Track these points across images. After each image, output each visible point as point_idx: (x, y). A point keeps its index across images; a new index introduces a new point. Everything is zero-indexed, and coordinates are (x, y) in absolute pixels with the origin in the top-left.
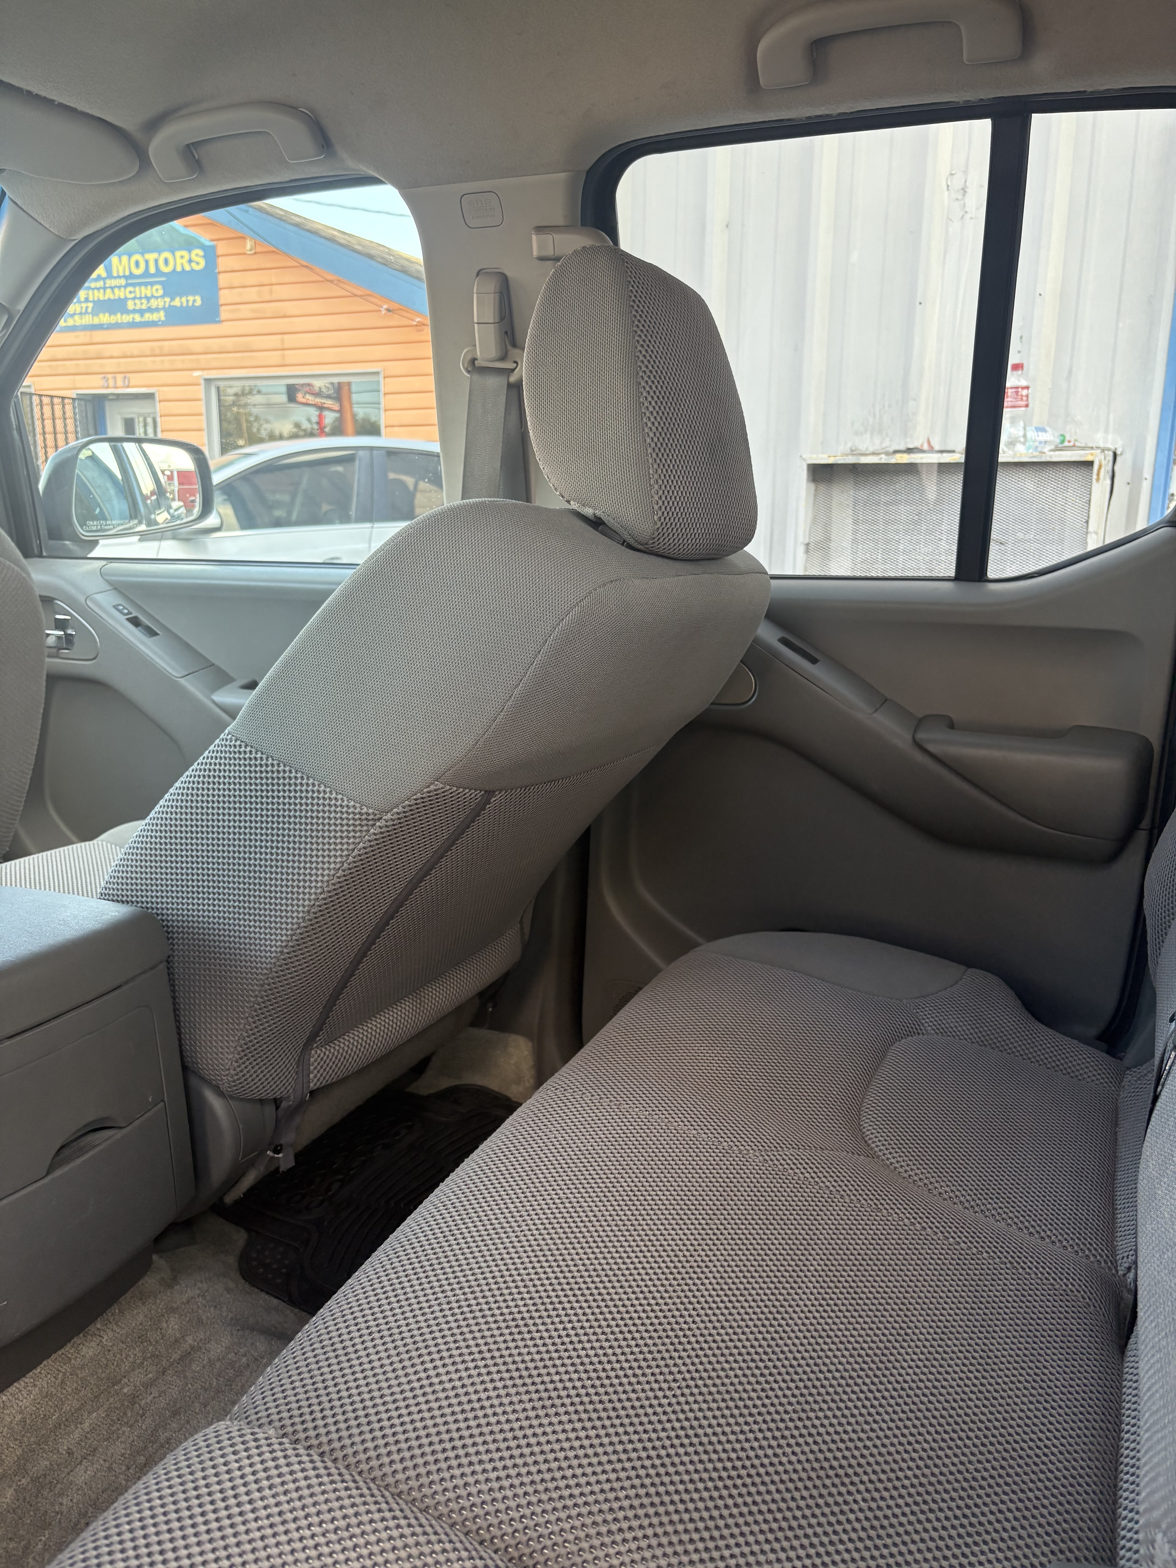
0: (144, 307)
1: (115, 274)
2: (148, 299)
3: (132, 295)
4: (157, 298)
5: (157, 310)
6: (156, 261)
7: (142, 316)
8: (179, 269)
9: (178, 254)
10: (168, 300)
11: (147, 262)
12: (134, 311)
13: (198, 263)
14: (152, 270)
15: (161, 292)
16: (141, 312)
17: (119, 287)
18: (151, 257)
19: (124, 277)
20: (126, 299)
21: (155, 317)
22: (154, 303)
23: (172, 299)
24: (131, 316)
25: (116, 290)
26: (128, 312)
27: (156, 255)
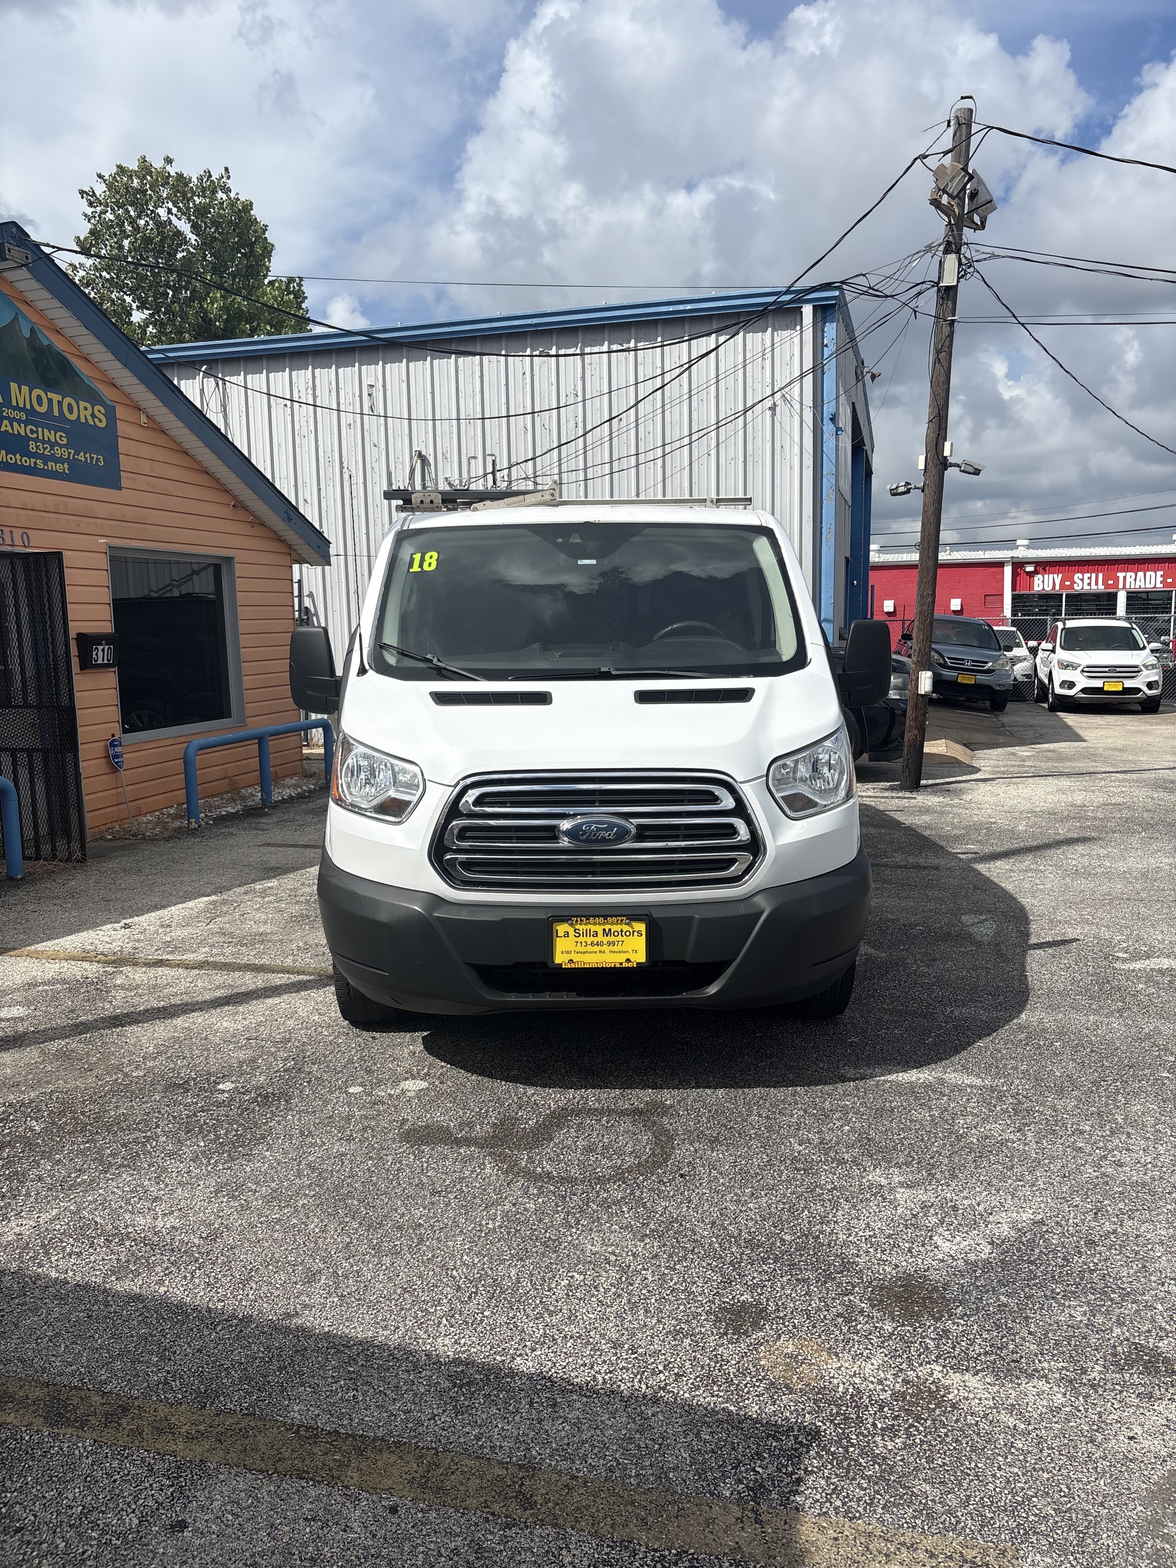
0: (46, 453)
1: (14, 403)
2: (53, 445)
3: (35, 435)
4: (61, 446)
5: (60, 460)
6: (60, 403)
7: (45, 464)
8: (83, 420)
9: (82, 403)
10: (73, 452)
11: (50, 401)
12: (36, 455)
13: (100, 421)
14: (56, 413)
15: (65, 442)
16: (46, 459)
17: (19, 422)
18: (56, 397)
19: (24, 409)
20: (27, 439)
21: (59, 467)
22: (59, 452)
23: (77, 453)
24: (33, 460)
25: (15, 424)
26: (31, 455)
27: (60, 398)
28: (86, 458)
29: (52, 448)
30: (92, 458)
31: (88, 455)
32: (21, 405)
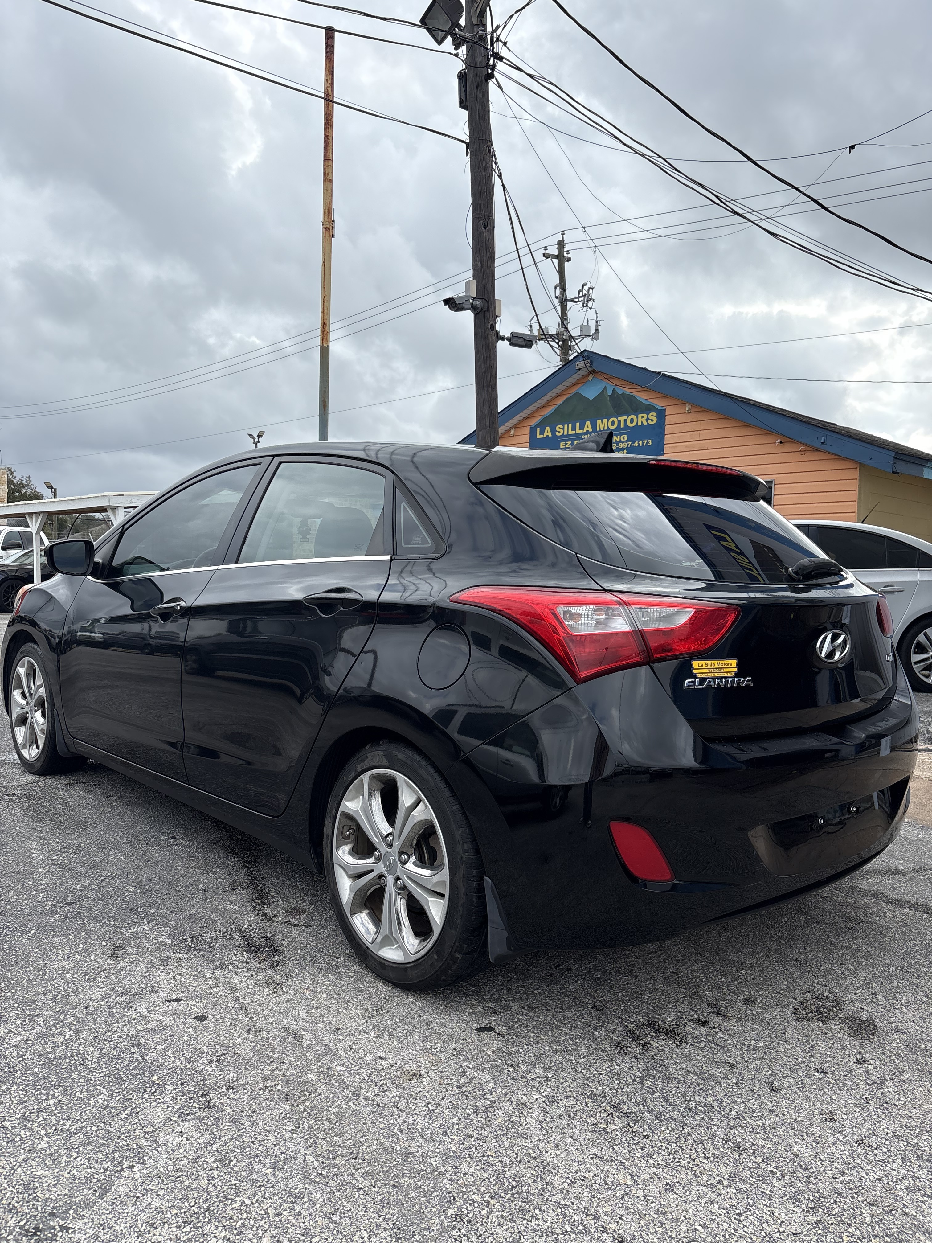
1: (598, 429)
4: (623, 442)
6: (625, 421)
8: (640, 424)
9: (640, 416)
10: (630, 443)
11: (619, 422)
13: (652, 420)
14: (622, 426)
15: (626, 439)
18: (622, 419)
23: (633, 443)
27: (625, 417)
28: (639, 444)
29: (617, 445)
30: (643, 443)
31: (641, 442)
32: (602, 429)
